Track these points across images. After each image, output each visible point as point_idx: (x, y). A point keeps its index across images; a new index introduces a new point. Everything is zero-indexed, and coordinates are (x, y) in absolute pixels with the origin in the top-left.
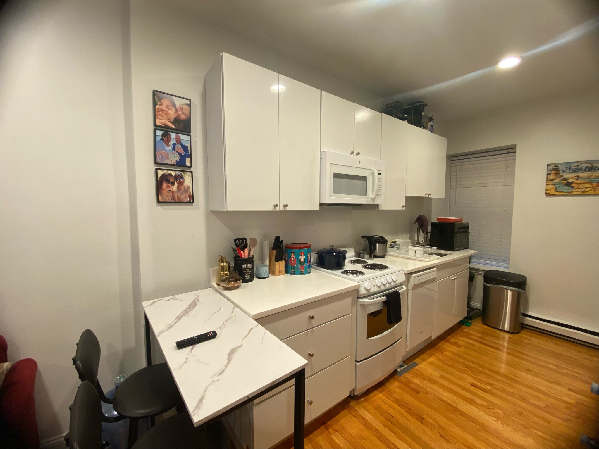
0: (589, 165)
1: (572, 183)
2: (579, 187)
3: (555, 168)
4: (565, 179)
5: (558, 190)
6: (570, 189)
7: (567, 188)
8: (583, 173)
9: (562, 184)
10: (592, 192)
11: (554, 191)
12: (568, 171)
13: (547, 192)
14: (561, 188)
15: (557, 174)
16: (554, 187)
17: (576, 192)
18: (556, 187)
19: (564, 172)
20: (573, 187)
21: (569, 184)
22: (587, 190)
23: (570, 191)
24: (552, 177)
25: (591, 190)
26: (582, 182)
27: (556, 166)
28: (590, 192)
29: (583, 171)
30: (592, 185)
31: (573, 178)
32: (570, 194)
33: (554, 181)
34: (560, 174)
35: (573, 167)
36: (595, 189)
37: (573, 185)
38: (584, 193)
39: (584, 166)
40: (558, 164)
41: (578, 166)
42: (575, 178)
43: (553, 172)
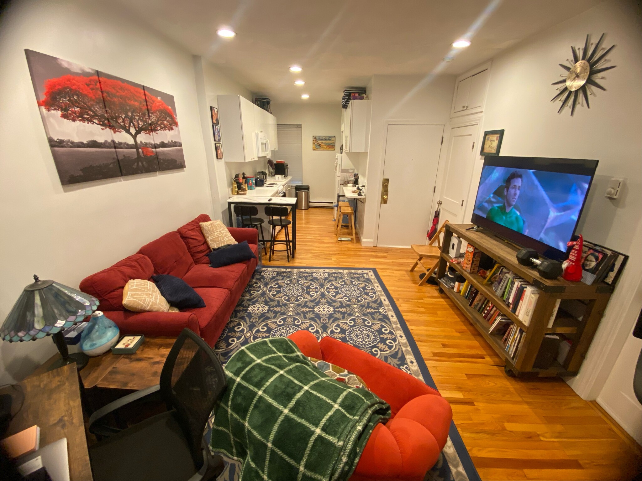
3: (315, 138)
4: (318, 143)
5: (316, 148)
8: (323, 141)
10: (326, 149)
13: (313, 148)
15: (316, 140)
17: (322, 149)
18: (316, 146)
19: (318, 140)
21: (319, 145)
23: (320, 148)
24: (314, 142)
26: (323, 145)
30: (326, 146)
32: (320, 150)
35: (321, 138)
37: (321, 146)
38: (324, 149)
39: (324, 138)
42: (321, 143)
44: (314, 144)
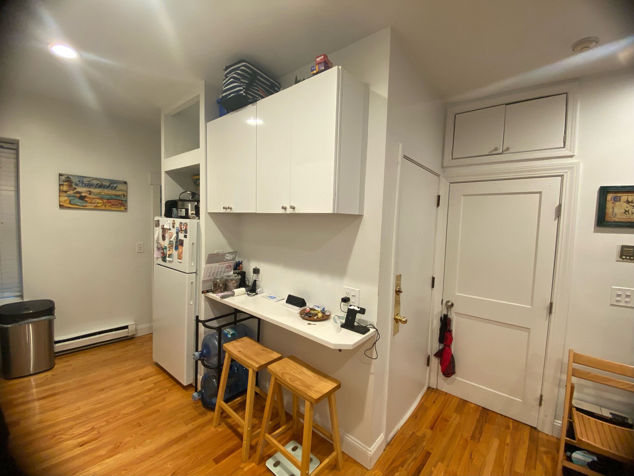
0: (99, 182)
1: (85, 197)
2: (92, 202)
3: (67, 179)
4: (78, 193)
5: (72, 203)
6: (84, 203)
7: (81, 201)
8: (94, 188)
9: (76, 197)
11: (69, 204)
12: (81, 185)
13: (61, 204)
14: (75, 201)
15: (70, 186)
16: (68, 199)
17: (89, 206)
18: (70, 200)
19: (76, 185)
20: (86, 201)
21: (82, 198)
22: (99, 205)
23: (84, 205)
24: (65, 188)
25: (102, 206)
26: (94, 197)
27: (68, 178)
28: (102, 207)
29: (94, 187)
30: (102, 201)
31: (86, 193)
32: (84, 208)
33: (68, 193)
34: (73, 187)
35: (85, 181)
36: (106, 204)
37: (86, 199)
38: (96, 208)
39: (95, 182)
40: (71, 175)
41: (89, 181)
42: (87, 192)
43: (65, 183)
44: (64, 194)
